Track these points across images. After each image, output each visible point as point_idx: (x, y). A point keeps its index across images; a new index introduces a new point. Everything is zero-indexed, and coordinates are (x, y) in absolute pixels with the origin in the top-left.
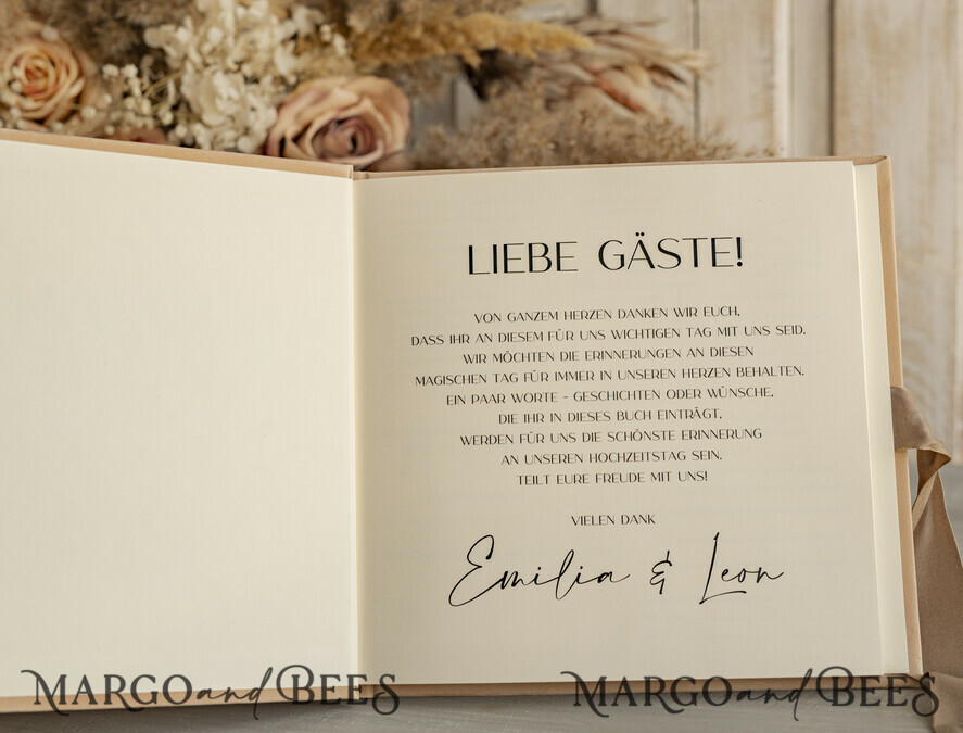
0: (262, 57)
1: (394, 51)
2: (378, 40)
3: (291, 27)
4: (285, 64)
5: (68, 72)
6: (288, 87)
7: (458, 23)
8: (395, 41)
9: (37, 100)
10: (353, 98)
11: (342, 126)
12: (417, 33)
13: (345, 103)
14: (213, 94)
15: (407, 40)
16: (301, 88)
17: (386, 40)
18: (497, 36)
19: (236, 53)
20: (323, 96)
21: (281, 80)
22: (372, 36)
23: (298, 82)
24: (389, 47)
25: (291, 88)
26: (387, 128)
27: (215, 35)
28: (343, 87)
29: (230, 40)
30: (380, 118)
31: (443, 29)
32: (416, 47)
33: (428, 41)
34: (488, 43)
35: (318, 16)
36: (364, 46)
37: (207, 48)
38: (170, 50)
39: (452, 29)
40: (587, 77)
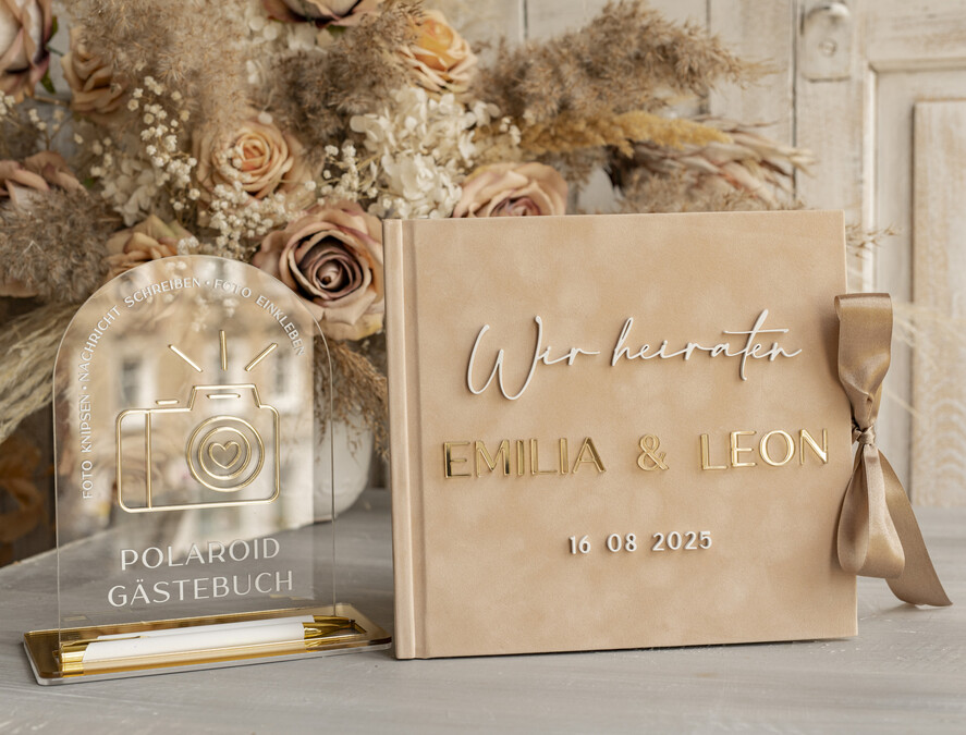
0: (448, 142)
1: (558, 141)
2: (546, 131)
3: (471, 119)
4: (467, 150)
5: (280, 151)
6: (467, 170)
7: (616, 119)
8: (560, 132)
9: (253, 175)
10: (524, 180)
11: (514, 205)
12: (581, 126)
13: (517, 185)
14: (413, 174)
15: (572, 132)
16: (478, 171)
17: (552, 132)
18: (650, 130)
19: (427, 140)
20: (499, 177)
21: (461, 164)
22: (541, 128)
23: (475, 166)
24: (553, 138)
25: (468, 171)
26: (551, 206)
27: (411, 122)
28: (514, 170)
29: (423, 128)
30: (546, 197)
31: (603, 124)
32: (579, 138)
33: (590, 134)
34: (643, 135)
35: (495, 110)
36: (534, 136)
37: (403, 133)
38: (372, 134)
39: (612, 123)
40: (713, 168)
